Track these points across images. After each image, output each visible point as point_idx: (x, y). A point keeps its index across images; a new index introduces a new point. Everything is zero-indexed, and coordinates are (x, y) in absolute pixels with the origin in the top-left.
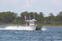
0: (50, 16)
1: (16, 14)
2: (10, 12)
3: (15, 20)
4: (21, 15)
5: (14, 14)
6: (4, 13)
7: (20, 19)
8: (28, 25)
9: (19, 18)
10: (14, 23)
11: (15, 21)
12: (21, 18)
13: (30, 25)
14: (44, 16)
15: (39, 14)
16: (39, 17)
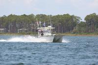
1: (78, 17)
2: (68, 15)
4: (85, 19)
5: (75, 17)
6: (58, 16)
9: (82, 25)
10: (74, 33)
11: (76, 29)
12: (85, 25)
13: (44, 35)
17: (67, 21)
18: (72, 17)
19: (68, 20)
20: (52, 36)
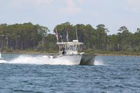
0: (121, 32)
1: (44, 28)
2: (30, 24)
3: (43, 43)
4: (55, 31)
5: (41, 28)
7: (52, 41)
8: (63, 53)
13: (67, 53)
14: (108, 34)
15: (96, 28)
16: (96, 35)
19: (30, 32)
20: (79, 54)
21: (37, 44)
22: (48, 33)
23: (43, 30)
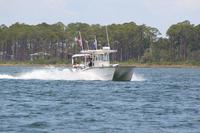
4: (168, 33)
5: (148, 29)
7: (164, 48)
9: (162, 45)
11: (150, 52)
12: (169, 44)
17: (131, 36)
18: (142, 28)
20: (111, 67)
21: (142, 53)
22: (159, 36)
23: (152, 32)
